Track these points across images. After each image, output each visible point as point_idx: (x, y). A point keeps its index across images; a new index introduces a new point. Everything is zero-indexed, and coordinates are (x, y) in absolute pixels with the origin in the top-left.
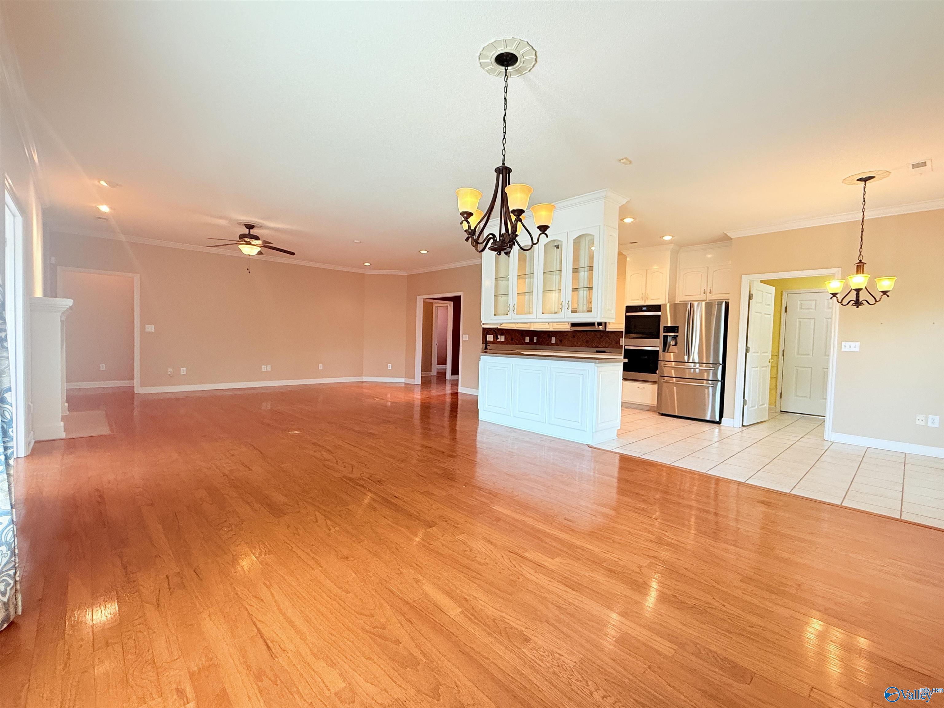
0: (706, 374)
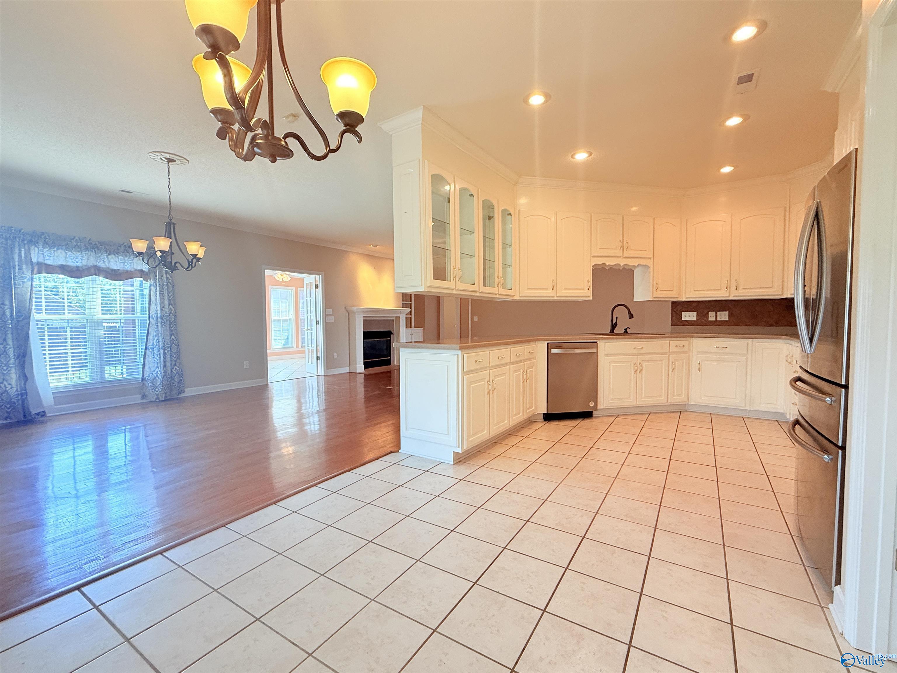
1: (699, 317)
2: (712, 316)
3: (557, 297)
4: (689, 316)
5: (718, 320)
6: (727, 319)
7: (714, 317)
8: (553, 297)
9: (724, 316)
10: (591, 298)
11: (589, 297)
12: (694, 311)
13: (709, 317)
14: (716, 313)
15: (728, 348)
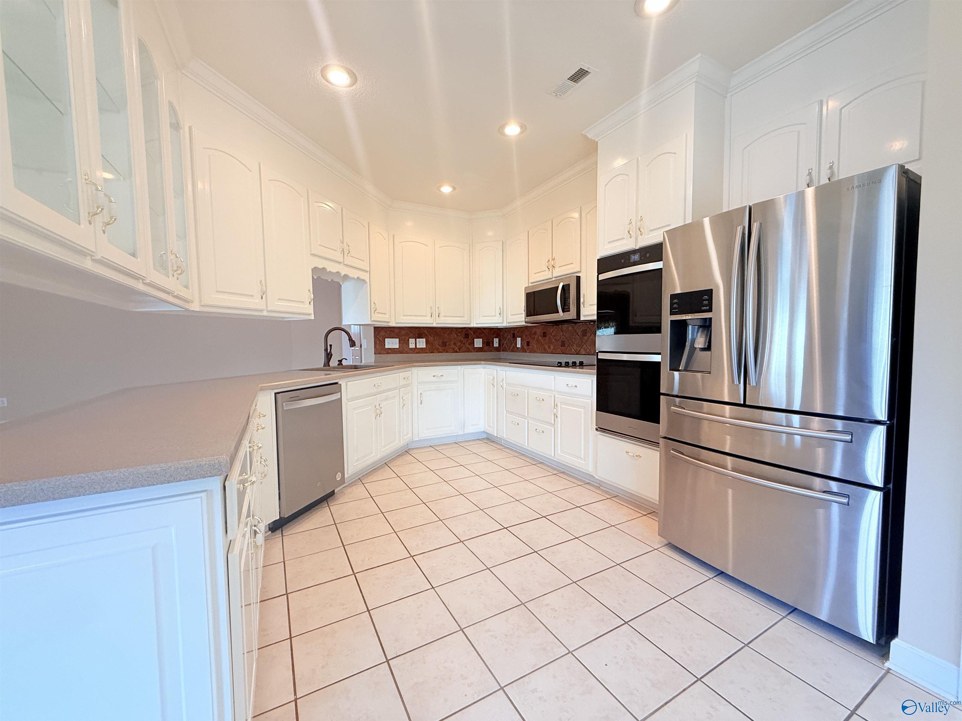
0: (820, 451)
1: (401, 345)
2: (412, 344)
3: (268, 311)
4: (392, 343)
5: (417, 347)
6: (425, 346)
7: (414, 345)
8: (261, 311)
9: (422, 343)
10: (312, 317)
11: (310, 314)
12: (396, 338)
13: (410, 344)
14: (416, 340)
15: (444, 377)
